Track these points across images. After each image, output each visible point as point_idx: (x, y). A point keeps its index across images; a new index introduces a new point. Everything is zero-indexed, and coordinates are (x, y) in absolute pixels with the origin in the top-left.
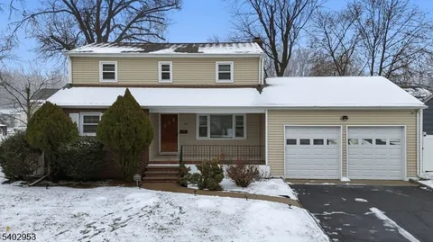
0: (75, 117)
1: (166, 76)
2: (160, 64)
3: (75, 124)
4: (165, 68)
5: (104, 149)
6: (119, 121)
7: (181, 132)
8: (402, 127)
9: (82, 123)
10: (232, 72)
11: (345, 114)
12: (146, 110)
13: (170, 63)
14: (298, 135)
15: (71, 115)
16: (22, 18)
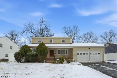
0: (32, 49)
1: (51, 42)
2: (50, 39)
3: (32, 50)
4: (51, 40)
5: (37, 54)
6: (40, 48)
7: (54, 53)
8: (100, 51)
9: (33, 50)
10: (65, 41)
11: (89, 48)
12: (47, 47)
13: (52, 39)
14: (80, 53)
15: (31, 48)
16: (27, 37)
